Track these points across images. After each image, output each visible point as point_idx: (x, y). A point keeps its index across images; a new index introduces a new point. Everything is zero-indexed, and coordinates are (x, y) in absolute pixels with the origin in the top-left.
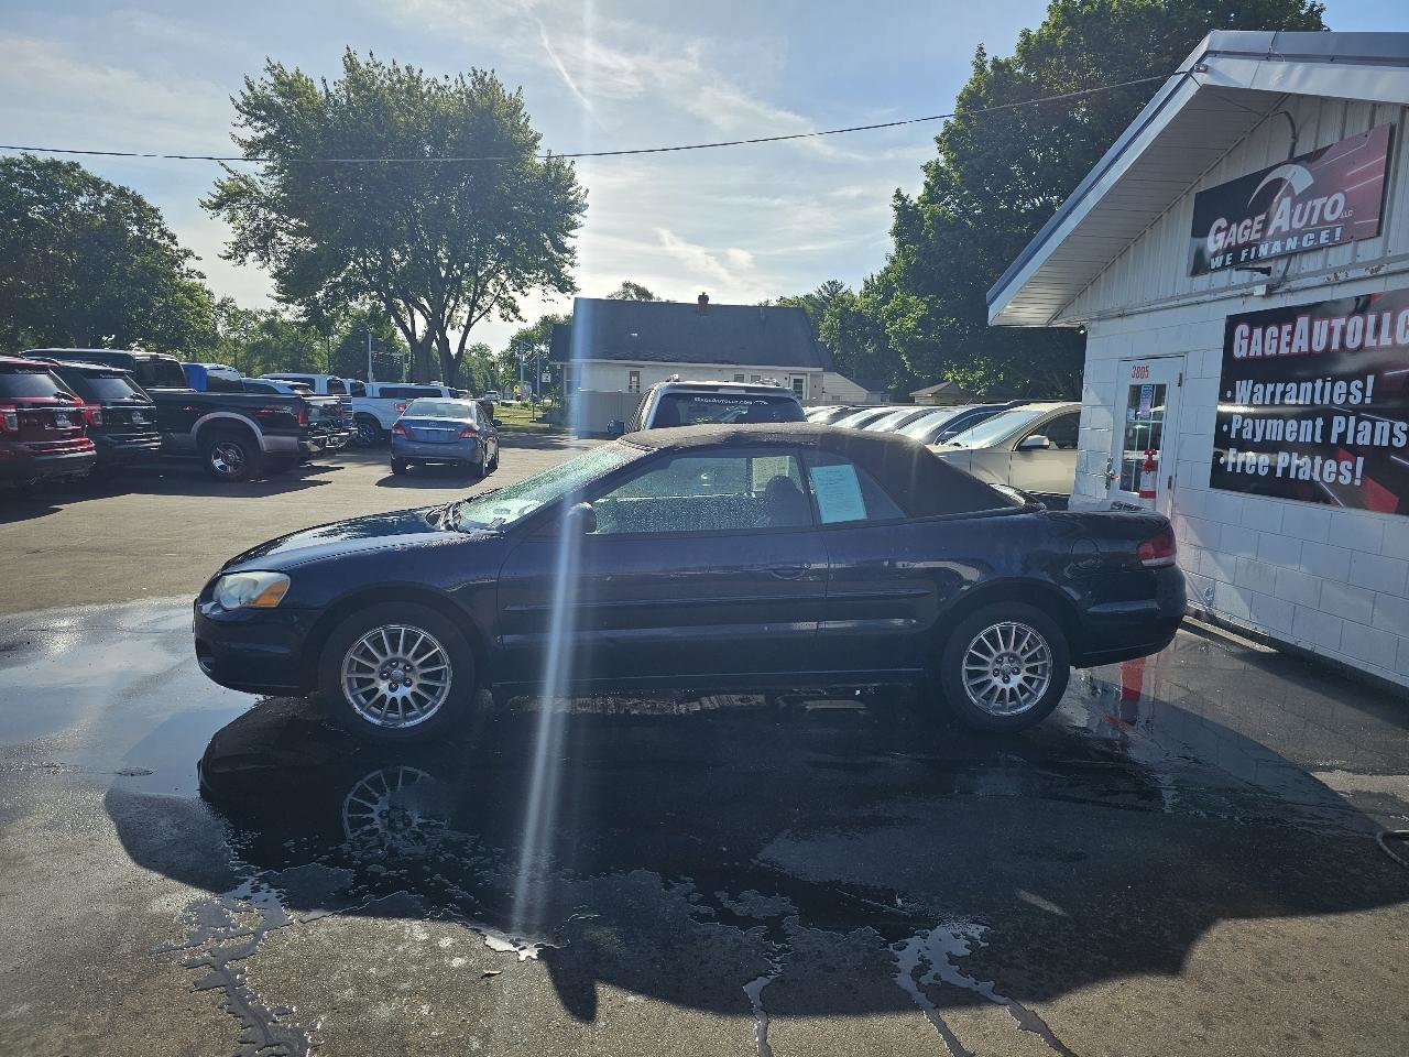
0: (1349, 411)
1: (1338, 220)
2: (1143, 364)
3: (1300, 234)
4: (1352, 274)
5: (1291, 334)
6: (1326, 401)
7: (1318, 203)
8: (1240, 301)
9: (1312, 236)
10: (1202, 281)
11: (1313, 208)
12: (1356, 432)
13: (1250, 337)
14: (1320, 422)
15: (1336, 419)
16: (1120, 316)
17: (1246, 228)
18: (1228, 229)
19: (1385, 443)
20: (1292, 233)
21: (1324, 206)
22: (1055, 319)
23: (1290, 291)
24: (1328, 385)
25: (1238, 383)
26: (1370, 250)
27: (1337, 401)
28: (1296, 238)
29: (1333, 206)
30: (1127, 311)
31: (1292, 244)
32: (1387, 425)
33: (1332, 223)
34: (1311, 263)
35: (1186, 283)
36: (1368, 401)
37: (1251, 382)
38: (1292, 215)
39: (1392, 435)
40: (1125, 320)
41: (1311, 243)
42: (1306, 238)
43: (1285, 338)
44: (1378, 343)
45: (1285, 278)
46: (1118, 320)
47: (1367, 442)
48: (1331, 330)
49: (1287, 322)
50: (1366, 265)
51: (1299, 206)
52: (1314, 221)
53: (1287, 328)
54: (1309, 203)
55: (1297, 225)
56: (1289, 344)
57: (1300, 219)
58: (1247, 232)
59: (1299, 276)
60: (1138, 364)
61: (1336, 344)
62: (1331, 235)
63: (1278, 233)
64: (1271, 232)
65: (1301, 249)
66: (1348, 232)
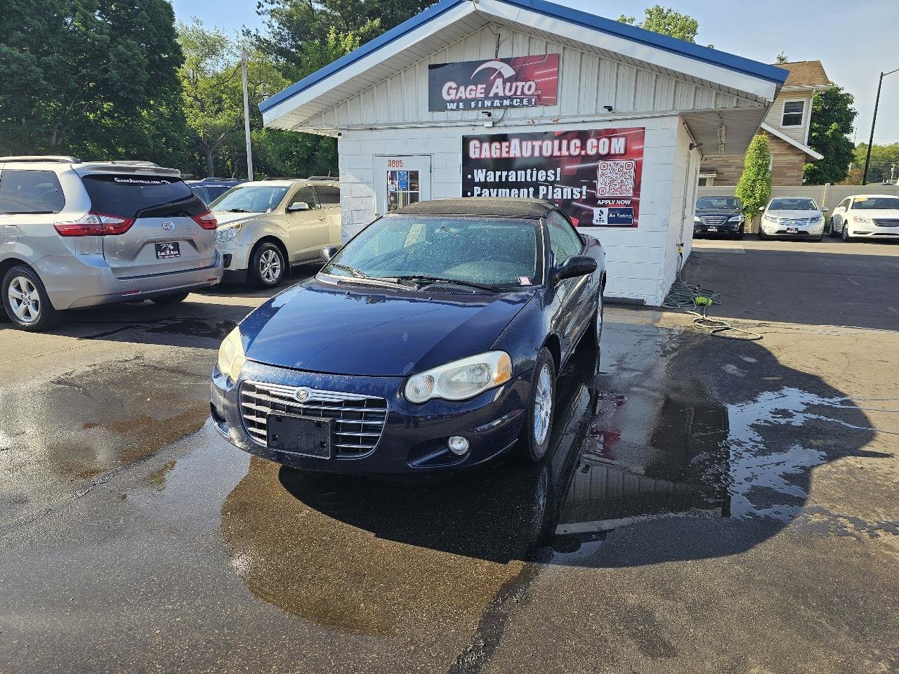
0: (547, 183)
1: (533, 95)
2: (396, 159)
3: (511, 98)
4: (542, 122)
5: (509, 147)
6: (534, 179)
7: (520, 84)
8: (471, 128)
9: (518, 100)
10: (439, 116)
11: (517, 87)
12: (553, 193)
13: (481, 148)
14: (531, 190)
15: (541, 188)
16: (371, 129)
17: (471, 90)
18: (457, 89)
19: (569, 197)
20: (505, 98)
21: (523, 86)
23: (506, 126)
24: (535, 172)
25: (475, 171)
26: (550, 111)
27: (540, 179)
28: (508, 100)
29: (529, 88)
30: (374, 128)
31: (506, 102)
32: (569, 190)
33: (531, 95)
34: (513, 113)
35: (426, 115)
36: (558, 179)
37: (484, 170)
38: (504, 88)
39: (572, 194)
40: (374, 132)
41: (518, 104)
42: (515, 101)
43: (505, 150)
44: (561, 153)
45: (502, 120)
46: (369, 132)
47: (560, 197)
48: (533, 147)
49: (505, 141)
50: (551, 118)
51: (508, 85)
52: (519, 93)
53: (505, 144)
54: (514, 84)
55: (508, 94)
56: (508, 152)
57: (510, 90)
58: (473, 93)
59: (510, 119)
60: (392, 159)
61: (537, 154)
62: (530, 101)
63: (496, 96)
64: (491, 95)
65: (512, 106)
66: (540, 101)
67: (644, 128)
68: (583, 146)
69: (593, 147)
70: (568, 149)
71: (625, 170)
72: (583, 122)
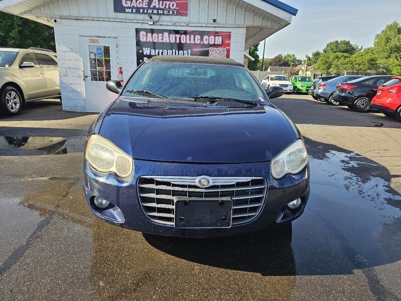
1: (175, 9)
2: (94, 38)
4: (180, 24)
5: (163, 36)
7: (168, 3)
8: (140, 24)
9: (167, 11)
10: (121, 15)
11: (166, 4)
13: (147, 36)
16: (77, 19)
17: (140, 2)
18: (131, 1)
20: (160, 9)
22: (26, 13)
23: (161, 25)
24: (177, 51)
25: (144, 48)
26: (184, 19)
29: (173, 5)
30: (78, 18)
31: (161, 12)
33: (173, 9)
34: (164, 18)
35: (112, 14)
37: (149, 49)
38: (159, 4)
40: (79, 21)
41: (167, 13)
42: (165, 11)
43: (160, 38)
44: (191, 42)
45: (158, 21)
46: (75, 21)
48: (176, 38)
49: (160, 33)
50: (185, 23)
51: (161, 2)
52: (167, 7)
53: (161, 35)
54: (164, 2)
55: (161, 7)
56: (162, 39)
57: (162, 5)
58: (141, 4)
59: (162, 22)
60: (92, 38)
61: (178, 41)
62: (173, 12)
63: (154, 8)
64: (152, 6)
65: (163, 14)
66: (179, 13)
67: (230, 32)
68: (202, 39)
69: (206, 40)
70: (194, 40)
71: (222, 53)
72: (202, 27)
